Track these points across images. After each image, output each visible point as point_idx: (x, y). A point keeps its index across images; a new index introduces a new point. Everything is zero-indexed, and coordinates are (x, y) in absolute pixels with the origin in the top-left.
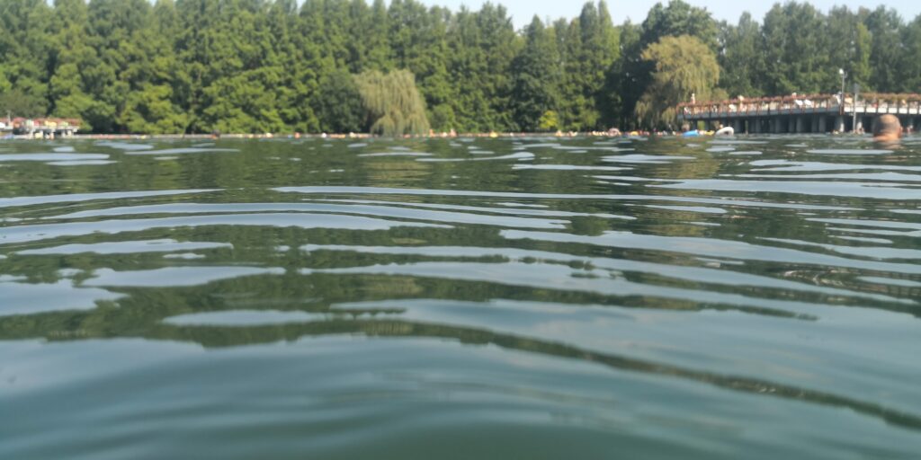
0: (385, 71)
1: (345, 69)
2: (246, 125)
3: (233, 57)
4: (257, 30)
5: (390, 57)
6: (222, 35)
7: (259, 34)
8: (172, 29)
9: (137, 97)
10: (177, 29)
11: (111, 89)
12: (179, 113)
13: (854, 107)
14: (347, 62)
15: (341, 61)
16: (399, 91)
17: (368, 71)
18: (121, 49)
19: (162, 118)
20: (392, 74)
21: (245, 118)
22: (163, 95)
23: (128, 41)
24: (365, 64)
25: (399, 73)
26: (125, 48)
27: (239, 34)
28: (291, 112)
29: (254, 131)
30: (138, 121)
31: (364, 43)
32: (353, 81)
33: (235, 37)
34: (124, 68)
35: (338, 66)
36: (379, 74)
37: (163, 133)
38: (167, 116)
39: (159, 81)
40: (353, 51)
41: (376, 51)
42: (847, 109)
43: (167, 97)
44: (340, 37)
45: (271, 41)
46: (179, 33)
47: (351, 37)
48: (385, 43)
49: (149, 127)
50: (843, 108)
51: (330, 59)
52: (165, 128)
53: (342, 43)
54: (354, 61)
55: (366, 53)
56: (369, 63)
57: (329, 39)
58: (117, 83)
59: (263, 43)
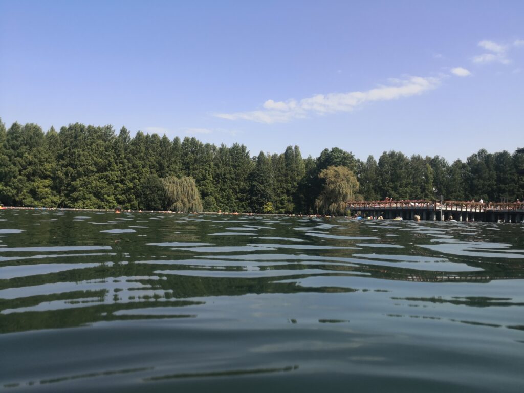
0: (179, 177)
1: (156, 175)
2: (95, 204)
3: (91, 165)
4: (107, 151)
5: (181, 170)
6: (86, 153)
7: (107, 153)
8: (56, 148)
9: (30, 185)
10: (59, 148)
11: (16, 180)
12: (55, 196)
13: (441, 207)
14: (157, 171)
15: (154, 170)
16: (187, 188)
17: (169, 176)
18: (24, 158)
19: (45, 198)
20: (183, 179)
21: (95, 200)
22: (46, 185)
23: (29, 154)
24: (167, 173)
25: (187, 178)
26: (26, 157)
27: (96, 153)
28: (122, 198)
29: (99, 207)
30: (29, 199)
31: (167, 161)
32: (161, 181)
33: (93, 154)
34: (25, 169)
35: (151, 173)
36: (176, 178)
37: (44, 207)
38: (48, 197)
39: (45, 177)
40: (160, 165)
41: (174, 166)
42: (438, 208)
43: (49, 186)
44: (154, 157)
45: (114, 157)
46: (60, 150)
47: (160, 158)
48: (179, 162)
49: (36, 203)
50: (436, 207)
51: (148, 169)
52: (45, 204)
53: (154, 161)
54: (161, 171)
55: (168, 167)
56: (170, 172)
57: (148, 158)
58: (19, 177)
59: (110, 159)
